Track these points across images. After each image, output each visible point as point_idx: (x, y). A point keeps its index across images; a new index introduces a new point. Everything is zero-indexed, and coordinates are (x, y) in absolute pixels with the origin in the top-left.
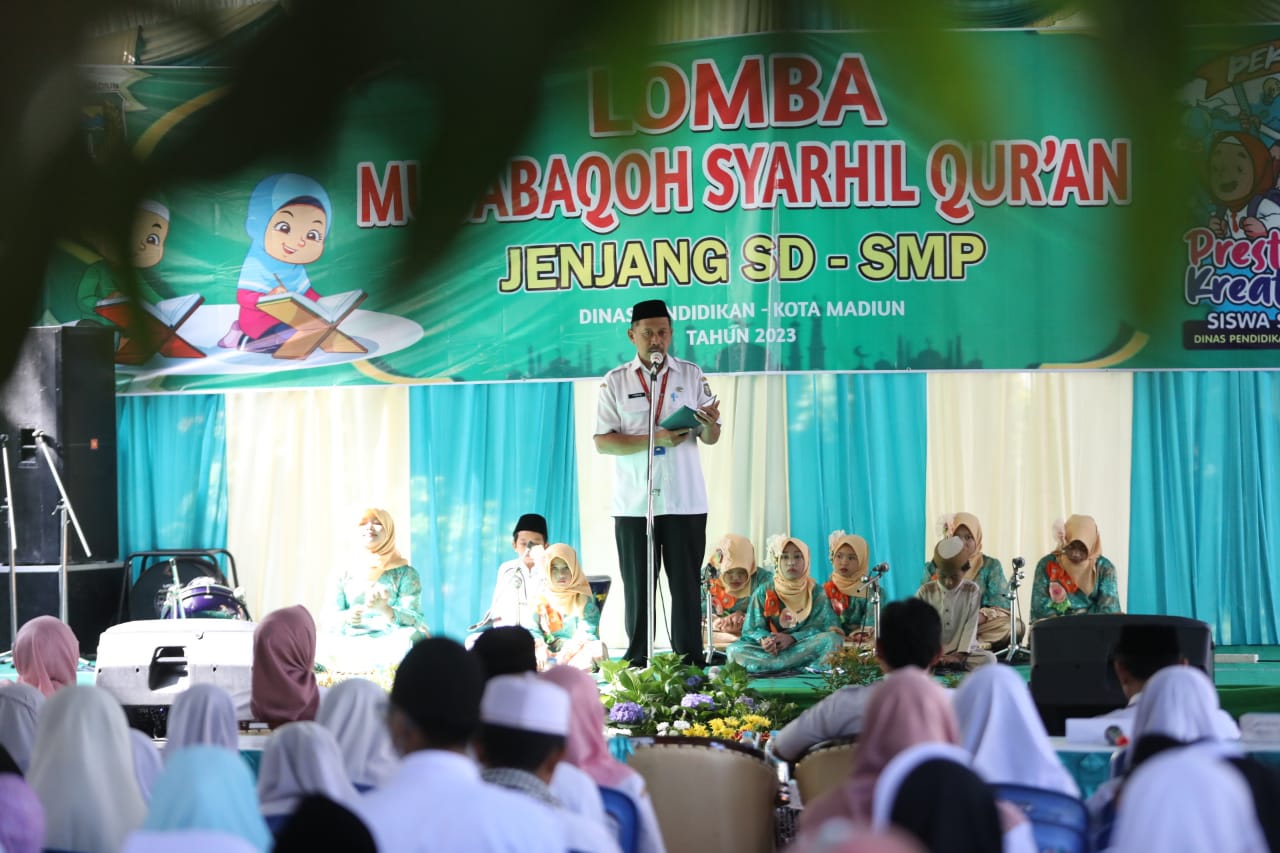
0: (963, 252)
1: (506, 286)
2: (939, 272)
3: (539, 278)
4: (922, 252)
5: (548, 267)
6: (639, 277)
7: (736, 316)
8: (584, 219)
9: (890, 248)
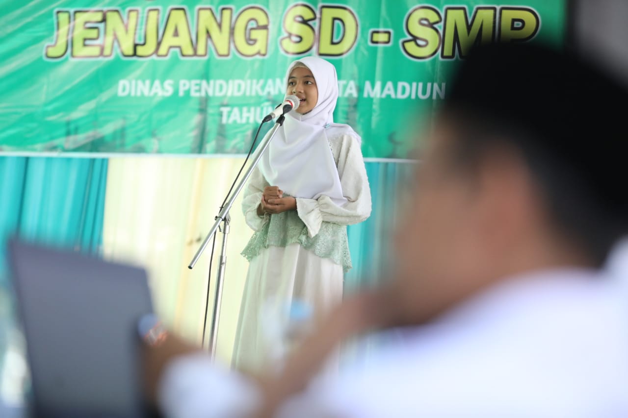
0: (513, 28)
1: (53, 52)
3: (85, 45)
4: (469, 28)
5: (93, 33)
6: (179, 47)
7: (269, 93)
9: (437, 23)
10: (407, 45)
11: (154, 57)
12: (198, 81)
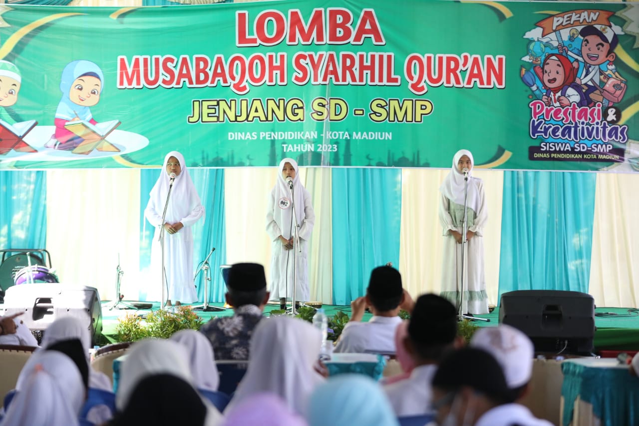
0: (422, 109)
1: (191, 120)
2: (409, 118)
3: (208, 116)
4: (401, 108)
5: (213, 111)
6: (259, 117)
7: (308, 138)
8: (232, 87)
9: (385, 106)
10: (372, 116)
11: (246, 121)
12: (270, 133)
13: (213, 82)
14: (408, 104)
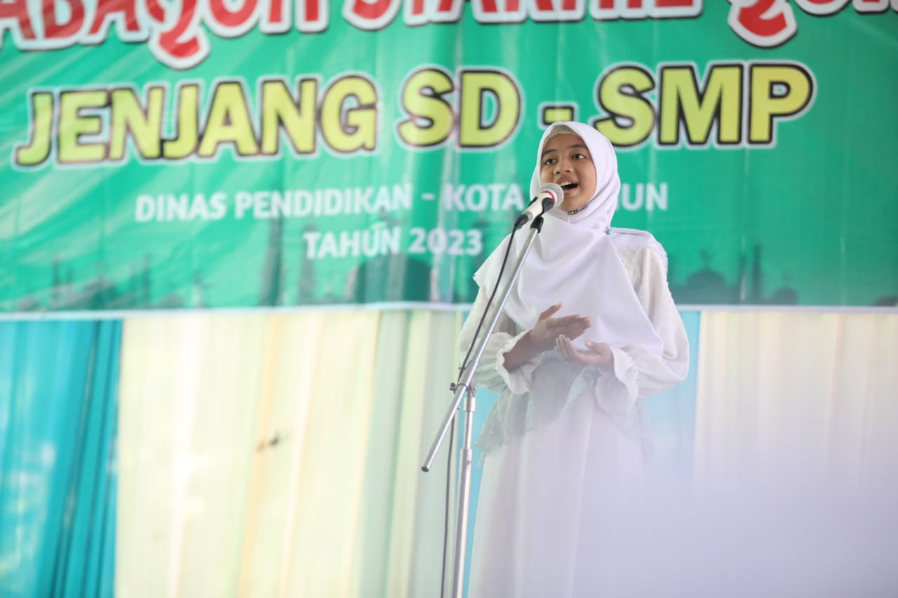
0: (772, 96)
1: (26, 156)
2: (729, 132)
3: (79, 144)
4: (701, 97)
5: (92, 125)
6: (235, 142)
7: (383, 209)
8: (154, 46)
9: (647, 90)
10: (601, 127)
11: (194, 158)
12: (265, 194)
13: (95, 29)
14: (726, 80)
